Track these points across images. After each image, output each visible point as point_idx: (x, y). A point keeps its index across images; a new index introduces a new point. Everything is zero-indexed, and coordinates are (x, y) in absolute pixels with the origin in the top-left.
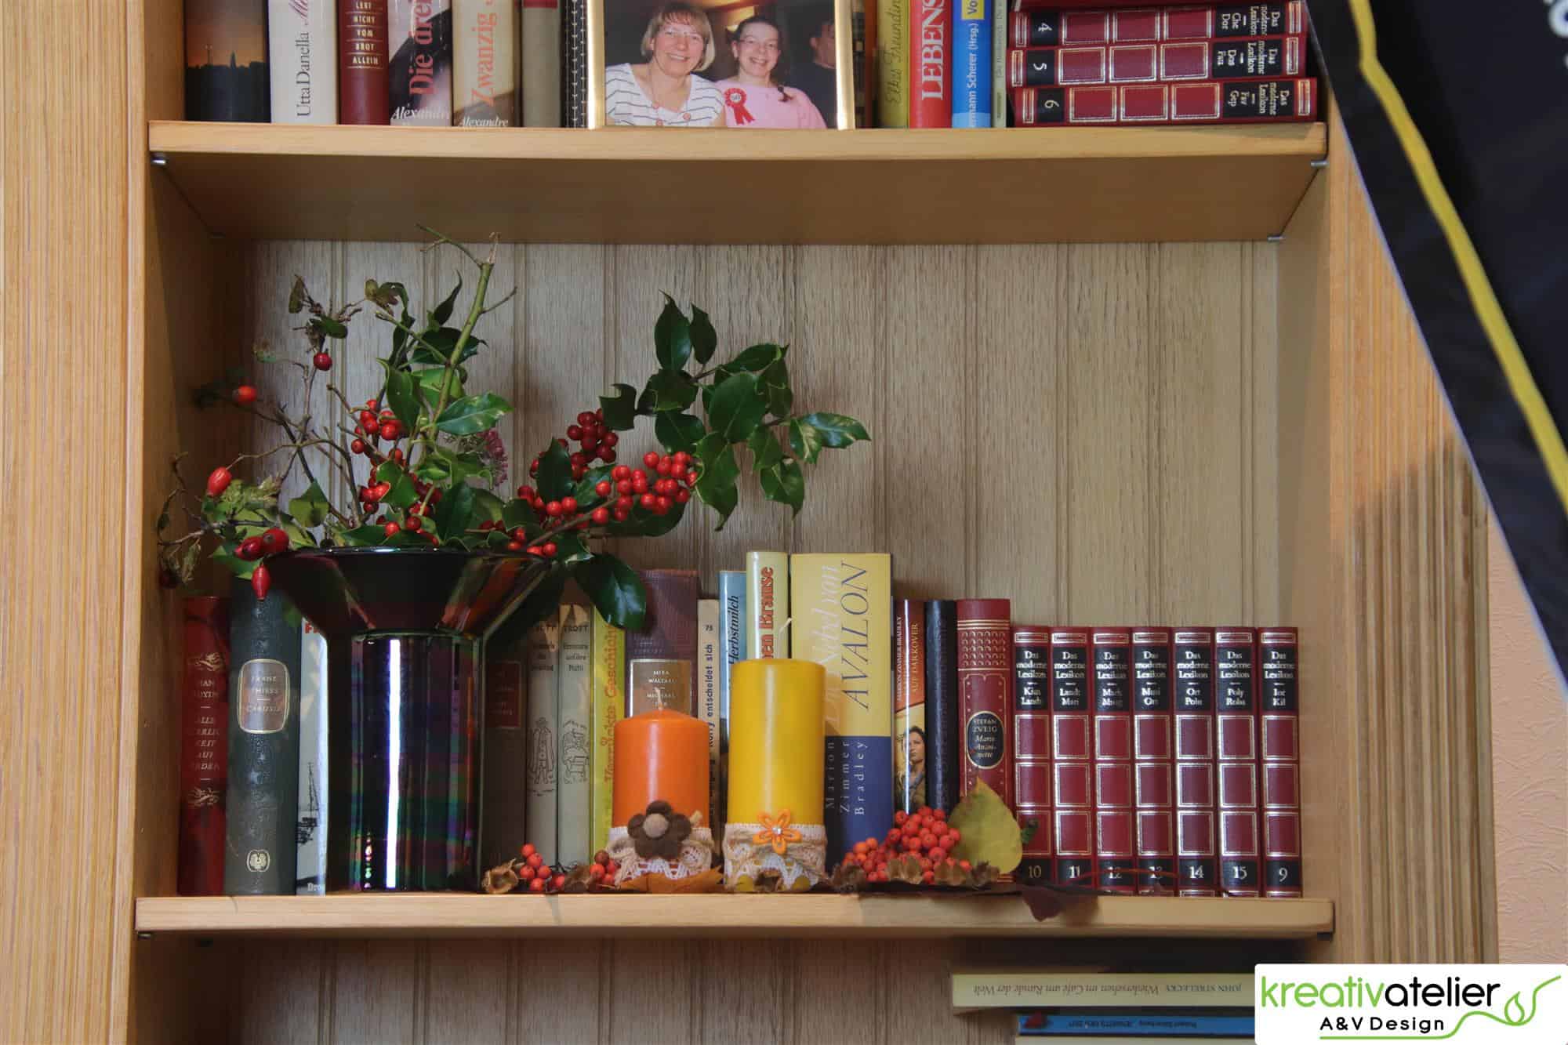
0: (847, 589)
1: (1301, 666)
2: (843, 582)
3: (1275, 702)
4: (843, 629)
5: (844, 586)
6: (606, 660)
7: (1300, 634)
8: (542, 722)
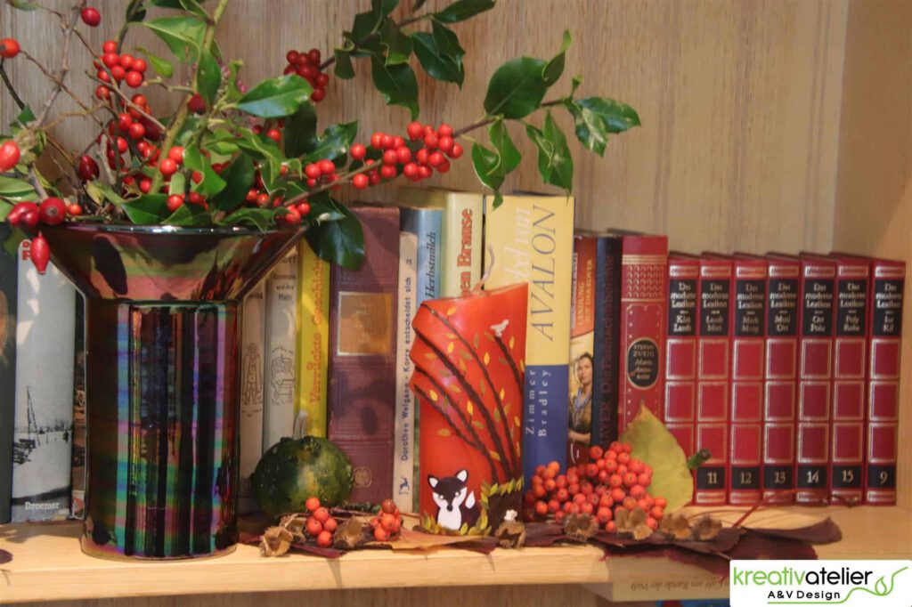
0: (538, 230)
2: (534, 224)
3: (885, 328)
4: (534, 268)
5: (536, 228)
6: (313, 290)
8: (252, 348)
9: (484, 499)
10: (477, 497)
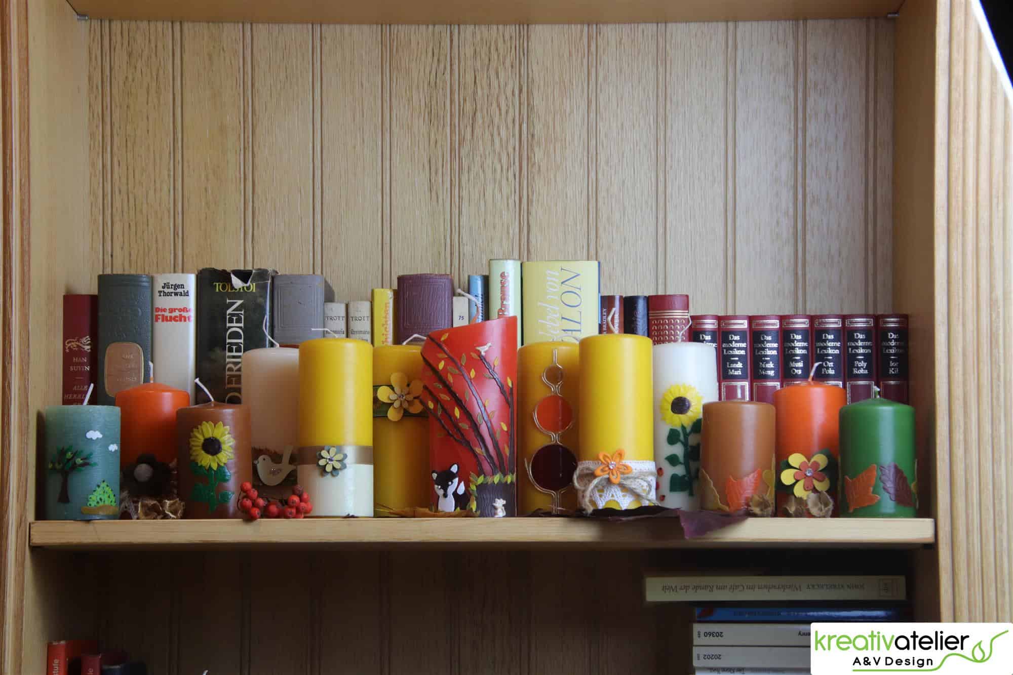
0: (565, 288)
1: (910, 344)
2: (562, 283)
3: (891, 371)
4: (563, 318)
5: (563, 285)
7: (910, 319)
9: (473, 488)
10: (467, 486)
